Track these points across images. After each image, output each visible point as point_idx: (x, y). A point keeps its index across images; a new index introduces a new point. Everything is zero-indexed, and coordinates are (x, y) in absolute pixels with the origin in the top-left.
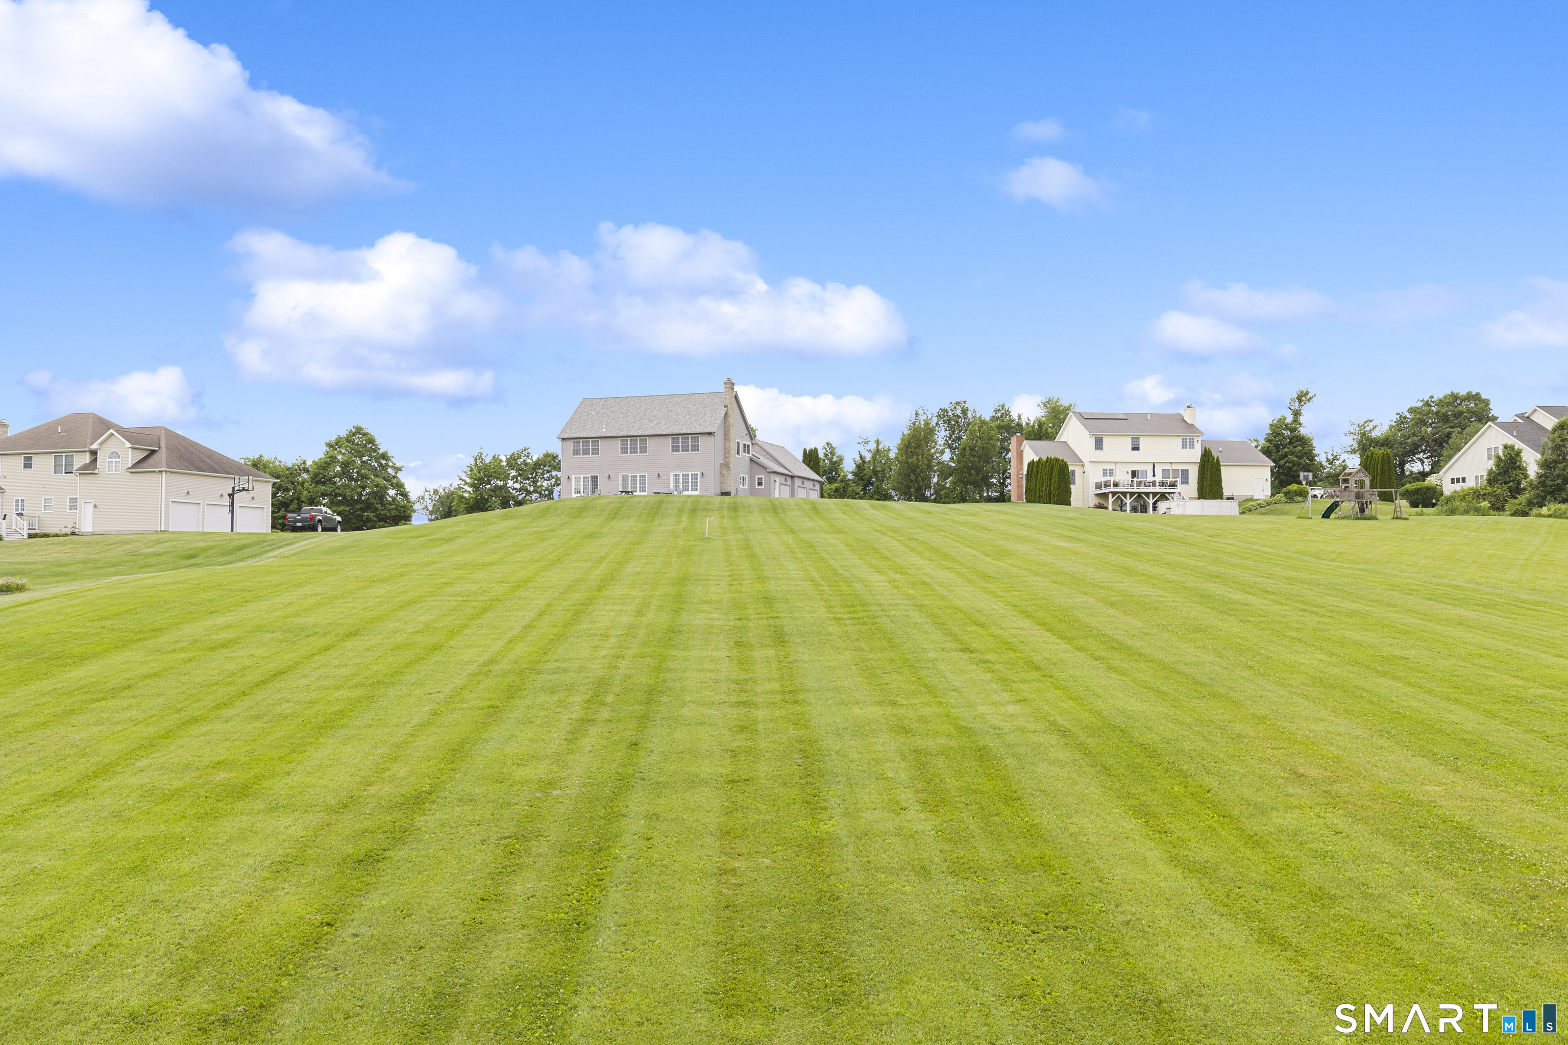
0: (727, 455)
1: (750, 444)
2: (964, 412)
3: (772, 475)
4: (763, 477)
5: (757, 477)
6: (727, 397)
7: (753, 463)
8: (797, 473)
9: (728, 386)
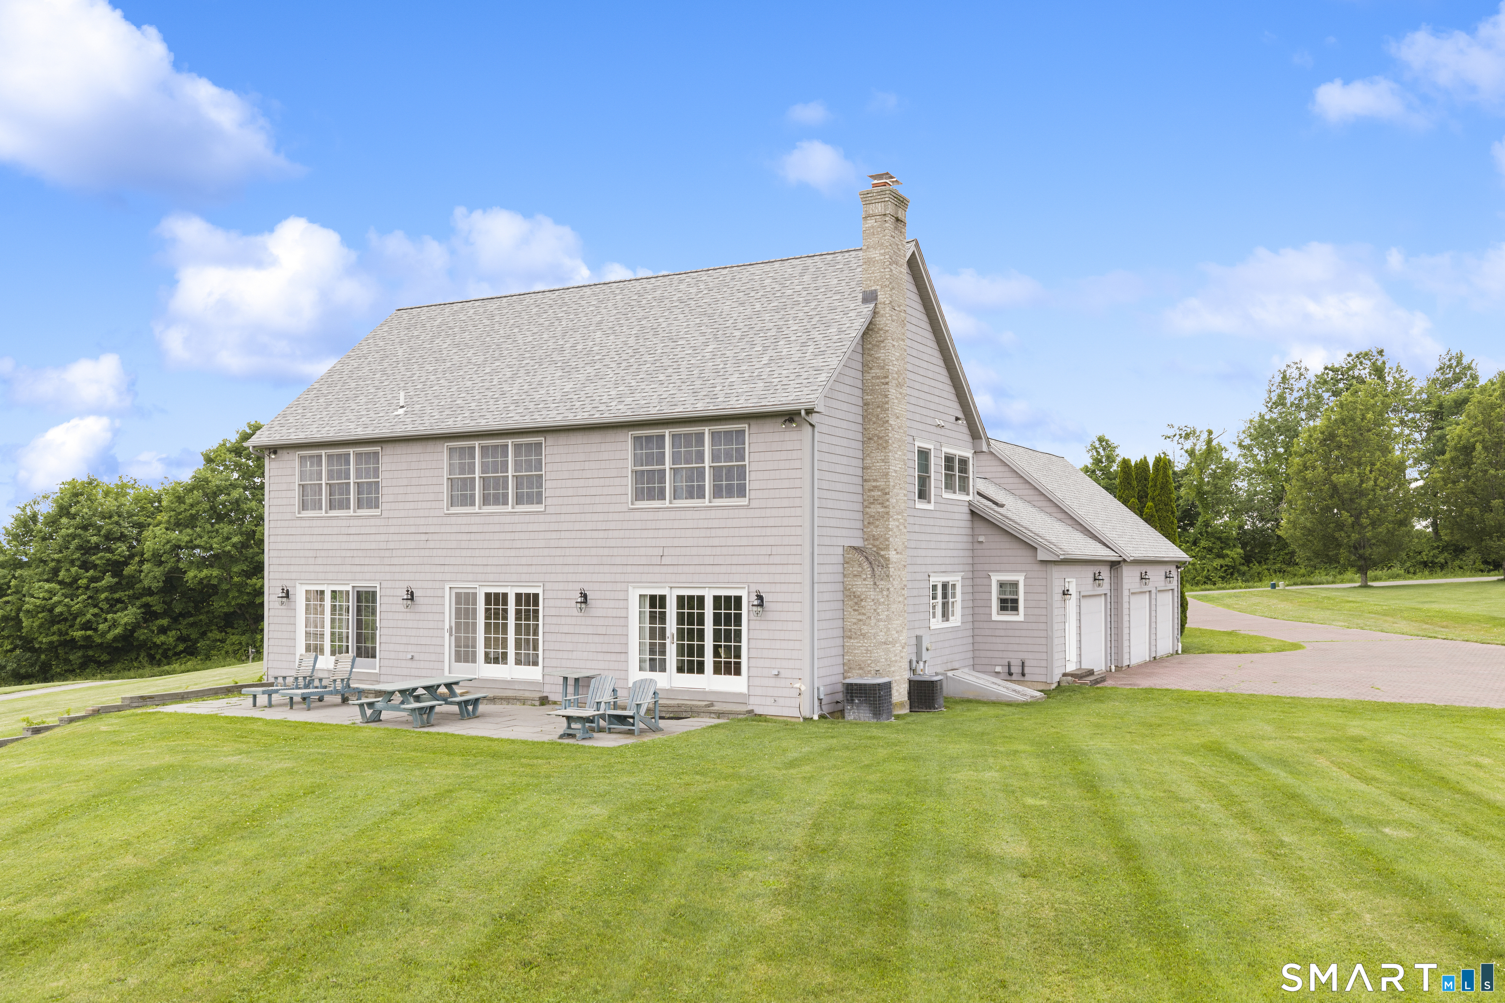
0: (876, 509)
1: (968, 454)
2: (1379, 372)
3: (1057, 573)
4: (1020, 578)
5: (996, 578)
6: (876, 254)
7: (981, 527)
8: (1132, 552)
9: (879, 208)
